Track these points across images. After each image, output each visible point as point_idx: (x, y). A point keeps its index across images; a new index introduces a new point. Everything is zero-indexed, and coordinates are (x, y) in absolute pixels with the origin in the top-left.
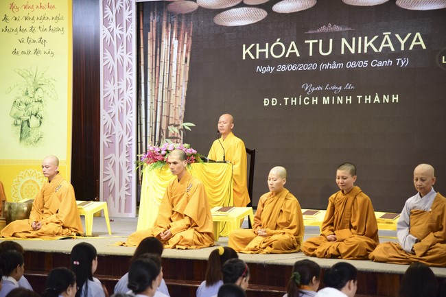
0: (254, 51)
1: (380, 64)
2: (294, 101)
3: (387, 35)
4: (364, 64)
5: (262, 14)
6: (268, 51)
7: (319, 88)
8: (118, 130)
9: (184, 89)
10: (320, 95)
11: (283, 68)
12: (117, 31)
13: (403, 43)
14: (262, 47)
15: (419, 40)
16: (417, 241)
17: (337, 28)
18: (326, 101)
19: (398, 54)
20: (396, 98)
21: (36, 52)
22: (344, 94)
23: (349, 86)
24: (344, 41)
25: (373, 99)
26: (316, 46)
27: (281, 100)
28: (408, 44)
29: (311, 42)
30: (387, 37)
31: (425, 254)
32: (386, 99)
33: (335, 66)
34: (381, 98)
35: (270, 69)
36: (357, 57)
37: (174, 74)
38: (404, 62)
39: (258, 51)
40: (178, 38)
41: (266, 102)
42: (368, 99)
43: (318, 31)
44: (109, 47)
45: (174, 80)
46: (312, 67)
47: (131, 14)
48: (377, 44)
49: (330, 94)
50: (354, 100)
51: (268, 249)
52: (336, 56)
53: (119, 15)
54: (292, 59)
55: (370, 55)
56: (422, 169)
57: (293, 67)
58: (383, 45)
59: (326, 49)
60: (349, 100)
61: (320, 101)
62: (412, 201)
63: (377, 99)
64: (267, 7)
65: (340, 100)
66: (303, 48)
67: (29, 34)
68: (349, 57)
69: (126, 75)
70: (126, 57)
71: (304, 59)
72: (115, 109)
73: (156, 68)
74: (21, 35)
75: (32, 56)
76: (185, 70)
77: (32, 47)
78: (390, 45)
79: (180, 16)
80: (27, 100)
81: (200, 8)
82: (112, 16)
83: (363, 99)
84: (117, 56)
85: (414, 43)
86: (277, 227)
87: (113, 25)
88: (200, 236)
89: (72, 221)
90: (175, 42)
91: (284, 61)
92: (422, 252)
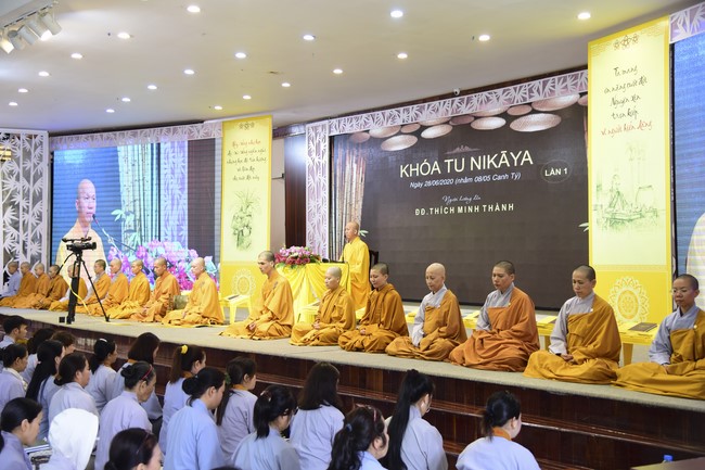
0: (408, 170)
1: (500, 178)
2: (437, 211)
3: (504, 153)
4: (487, 178)
5: (414, 140)
6: (418, 169)
7: (455, 200)
8: (318, 238)
9: (361, 203)
10: (455, 205)
11: (429, 183)
12: (317, 160)
13: (516, 159)
14: (414, 167)
15: (527, 157)
16: (424, 336)
17: (467, 149)
18: (460, 210)
19: (513, 169)
20: (511, 207)
21: (248, 177)
22: (473, 204)
23: (477, 198)
24: (473, 159)
25: (494, 207)
26: (452, 163)
27: (427, 211)
28: (519, 160)
29: (449, 161)
30: (504, 155)
31: (427, 349)
32: (504, 207)
33: (466, 180)
34: (500, 207)
35: (420, 185)
36: (483, 172)
37: (354, 191)
38: (517, 176)
39: (411, 170)
40: (356, 162)
41: (417, 212)
42: (491, 208)
43: (454, 152)
44: (311, 171)
45: (354, 196)
46: (449, 182)
47: (325, 146)
48: (497, 161)
49: (463, 204)
50: (481, 208)
51: (316, 341)
52: (467, 173)
53: (318, 146)
54: (435, 176)
55: (492, 171)
56: (435, 267)
57: (436, 183)
58: (501, 162)
59: (459, 167)
60: (476, 209)
61: (456, 210)
62: (427, 298)
63: (497, 208)
64: (417, 133)
65: (470, 209)
66: (443, 166)
67: (243, 164)
68: (476, 173)
69: (322, 193)
70: (322, 179)
71: (444, 175)
72: (315, 221)
73: (342, 187)
74: (240, 166)
75: (245, 181)
76: (361, 187)
77: (246, 173)
78: (507, 162)
79: (358, 144)
80: (241, 214)
81: (371, 137)
82: (314, 148)
83: (487, 208)
84: (316, 179)
85: (524, 159)
86: (331, 321)
87: (314, 154)
88: (279, 327)
89: (212, 312)
90: (355, 166)
91: (430, 178)
92: (425, 347)
